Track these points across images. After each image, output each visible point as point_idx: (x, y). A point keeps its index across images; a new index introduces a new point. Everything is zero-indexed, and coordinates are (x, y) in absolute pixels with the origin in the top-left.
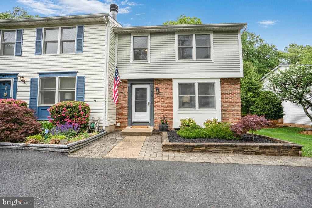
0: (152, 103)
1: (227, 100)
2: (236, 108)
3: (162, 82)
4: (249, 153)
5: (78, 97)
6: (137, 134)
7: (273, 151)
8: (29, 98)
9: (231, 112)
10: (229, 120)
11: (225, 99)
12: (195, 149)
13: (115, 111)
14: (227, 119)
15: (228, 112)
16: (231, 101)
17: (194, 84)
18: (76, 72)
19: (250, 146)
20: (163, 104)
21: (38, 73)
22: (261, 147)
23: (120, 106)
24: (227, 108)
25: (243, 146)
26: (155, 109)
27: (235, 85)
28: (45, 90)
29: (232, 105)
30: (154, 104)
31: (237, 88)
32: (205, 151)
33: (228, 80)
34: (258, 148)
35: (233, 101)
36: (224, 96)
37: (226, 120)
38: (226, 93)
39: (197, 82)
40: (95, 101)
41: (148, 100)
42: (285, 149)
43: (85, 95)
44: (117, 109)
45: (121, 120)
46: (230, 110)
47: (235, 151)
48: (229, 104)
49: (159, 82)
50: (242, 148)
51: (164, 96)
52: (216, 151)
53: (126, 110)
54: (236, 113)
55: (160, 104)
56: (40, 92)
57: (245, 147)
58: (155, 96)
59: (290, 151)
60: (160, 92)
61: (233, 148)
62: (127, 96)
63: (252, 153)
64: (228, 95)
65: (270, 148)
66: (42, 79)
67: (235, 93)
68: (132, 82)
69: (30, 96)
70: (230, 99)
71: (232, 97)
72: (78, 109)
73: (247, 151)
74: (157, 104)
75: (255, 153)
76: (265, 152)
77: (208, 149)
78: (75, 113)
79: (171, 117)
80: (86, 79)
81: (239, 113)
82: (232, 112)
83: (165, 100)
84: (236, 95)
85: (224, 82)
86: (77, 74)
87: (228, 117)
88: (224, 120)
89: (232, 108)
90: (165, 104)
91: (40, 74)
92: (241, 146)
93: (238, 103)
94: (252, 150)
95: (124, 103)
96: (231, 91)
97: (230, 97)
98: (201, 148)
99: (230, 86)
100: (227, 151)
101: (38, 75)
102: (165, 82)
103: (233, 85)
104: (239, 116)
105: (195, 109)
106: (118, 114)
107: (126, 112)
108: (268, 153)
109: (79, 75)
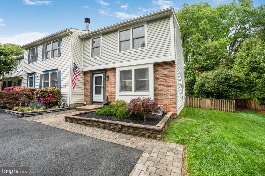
0: (104, 88)
1: (161, 83)
2: (170, 91)
3: (111, 71)
4: (113, 130)
5: (58, 84)
6: (84, 110)
7: (132, 131)
8: (39, 86)
9: (165, 94)
10: (163, 102)
11: (160, 82)
12: (81, 122)
13: (83, 94)
14: (162, 101)
15: (163, 94)
16: (166, 84)
17: (131, 70)
18: (57, 69)
19: (115, 124)
20: (111, 88)
21: (43, 71)
22: (123, 126)
23: (86, 90)
24: (161, 91)
25: (110, 124)
26: (106, 92)
27: (169, 68)
28: (47, 81)
29: (166, 88)
30: (105, 88)
31: (172, 71)
32: (86, 124)
33: (162, 64)
34: (120, 127)
35: (168, 84)
36: (159, 80)
37: (160, 102)
38: (161, 77)
39: (133, 68)
40: (65, 87)
41: (102, 86)
42: (143, 130)
43: (61, 83)
44: (85, 92)
45: (86, 100)
46: (164, 93)
47: (104, 127)
48: (164, 87)
49: (109, 71)
50: (109, 125)
51: (112, 82)
52: (92, 125)
53: (89, 93)
54: (170, 96)
55: (109, 88)
56: (51, 82)
57: (110, 125)
58: (106, 82)
59: (148, 133)
60: (110, 79)
61: (103, 124)
62: (90, 83)
63: (116, 130)
64: (163, 78)
65: (130, 128)
66: (45, 75)
67: (169, 76)
68: (93, 72)
69: (40, 85)
70: (165, 82)
71: (167, 80)
72: (48, 92)
73: (112, 128)
74: (108, 88)
75: (117, 130)
76: (125, 131)
77: (88, 123)
78: (45, 95)
79: (114, 99)
80: (62, 73)
81: (173, 96)
82: (167, 94)
83: (112, 85)
84: (171, 78)
85: (159, 67)
86: (58, 70)
87: (163, 99)
88: (159, 102)
89: (166, 91)
90: (113, 88)
91: (44, 72)
92: (108, 123)
93: (173, 85)
94: (116, 127)
95: (88, 88)
96: (165, 74)
97: (165, 81)
98: (84, 122)
99: (165, 70)
100: (99, 126)
101: (43, 72)
102: (113, 71)
103: (168, 68)
104: (173, 98)
105: (132, 92)
106: (85, 96)
107: (89, 95)
108: (128, 132)
109: (59, 71)
